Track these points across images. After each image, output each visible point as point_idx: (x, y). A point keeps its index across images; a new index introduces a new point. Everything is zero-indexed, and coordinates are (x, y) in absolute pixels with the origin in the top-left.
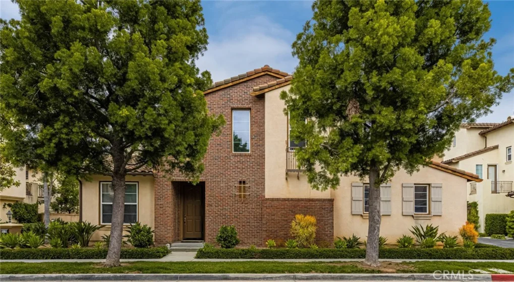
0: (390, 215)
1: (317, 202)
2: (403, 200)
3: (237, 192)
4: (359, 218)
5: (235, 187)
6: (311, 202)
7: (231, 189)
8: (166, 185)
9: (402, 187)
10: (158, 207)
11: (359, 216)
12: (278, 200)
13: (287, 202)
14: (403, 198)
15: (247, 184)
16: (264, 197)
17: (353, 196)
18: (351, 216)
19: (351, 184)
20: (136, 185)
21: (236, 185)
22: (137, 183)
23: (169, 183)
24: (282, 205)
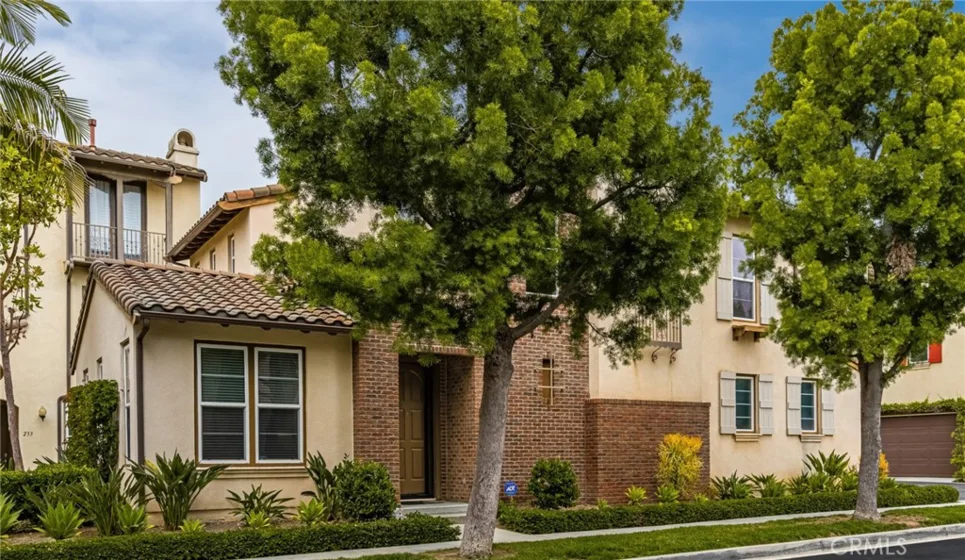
0: (770, 435)
1: (685, 409)
2: (787, 408)
3: (539, 383)
4: (730, 440)
5: (535, 371)
6: (676, 409)
7: (528, 376)
8: (388, 360)
9: (787, 382)
10: (370, 416)
11: (730, 437)
12: (623, 402)
13: (638, 408)
14: (787, 404)
15: (558, 366)
16: (588, 396)
17: (722, 397)
18: (719, 436)
19: (719, 374)
20: (296, 356)
21: (536, 367)
22: (299, 352)
23: (394, 357)
24: (630, 415)
